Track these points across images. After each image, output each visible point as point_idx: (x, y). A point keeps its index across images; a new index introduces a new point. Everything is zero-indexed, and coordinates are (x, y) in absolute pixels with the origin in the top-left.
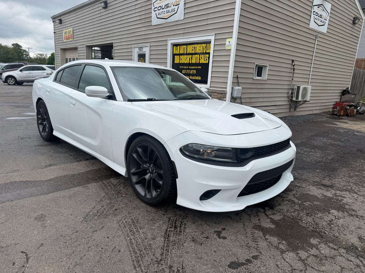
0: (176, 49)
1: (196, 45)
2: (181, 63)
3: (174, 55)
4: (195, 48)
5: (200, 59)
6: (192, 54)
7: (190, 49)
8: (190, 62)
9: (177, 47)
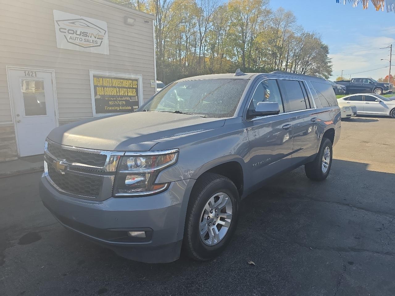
0: (98, 81)
1: (122, 80)
2: (106, 94)
3: (95, 87)
4: (121, 82)
5: (128, 92)
6: (119, 88)
7: (116, 83)
8: (118, 95)
9: (98, 79)
